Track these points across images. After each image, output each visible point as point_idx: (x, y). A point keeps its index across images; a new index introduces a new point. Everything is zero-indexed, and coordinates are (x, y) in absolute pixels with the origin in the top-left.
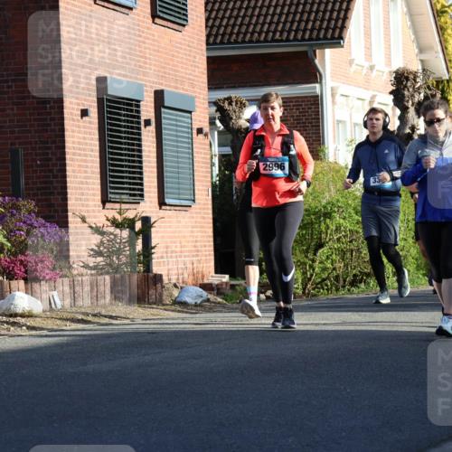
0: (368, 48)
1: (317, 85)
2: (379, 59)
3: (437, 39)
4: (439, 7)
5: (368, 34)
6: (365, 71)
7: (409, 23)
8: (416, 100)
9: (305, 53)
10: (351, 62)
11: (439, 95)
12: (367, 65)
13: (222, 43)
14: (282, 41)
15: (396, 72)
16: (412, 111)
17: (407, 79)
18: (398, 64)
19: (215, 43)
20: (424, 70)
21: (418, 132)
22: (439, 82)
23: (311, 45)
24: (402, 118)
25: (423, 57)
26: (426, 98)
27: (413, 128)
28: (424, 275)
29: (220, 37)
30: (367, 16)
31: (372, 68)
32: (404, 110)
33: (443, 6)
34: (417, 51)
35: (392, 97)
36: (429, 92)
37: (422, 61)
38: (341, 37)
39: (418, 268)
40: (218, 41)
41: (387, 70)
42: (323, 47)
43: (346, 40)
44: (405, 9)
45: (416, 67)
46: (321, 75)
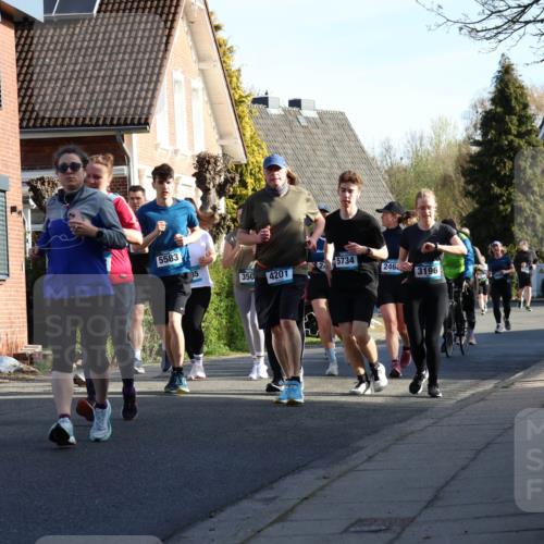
0: (173, 135)
1: (125, 167)
2: (182, 145)
3: (236, 126)
4: (237, 97)
5: (172, 120)
6: (169, 155)
7: (210, 112)
8: (217, 182)
9: (114, 137)
10: (157, 146)
11: (237, 178)
12: (171, 149)
13: (34, 126)
14: (92, 125)
15: (199, 156)
16: (213, 193)
17: (209, 162)
18: (200, 149)
19: (27, 127)
20: (224, 155)
21: (219, 212)
22: (238, 166)
23: (120, 130)
24: (205, 199)
25: (224, 142)
26: (226, 181)
27: (215, 208)
28: (225, 344)
29: (32, 121)
30: (172, 104)
31: (176, 152)
32: (206, 191)
33: (241, 96)
34: (217, 137)
35: (195, 179)
36: (229, 175)
37: (222, 146)
38: (147, 123)
39: (219, 338)
40: (31, 124)
41: (190, 154)
42: (130, 131)
43: (152, 126)
44: (206, 99)
45: (216, 151)
46: (128, 158)
